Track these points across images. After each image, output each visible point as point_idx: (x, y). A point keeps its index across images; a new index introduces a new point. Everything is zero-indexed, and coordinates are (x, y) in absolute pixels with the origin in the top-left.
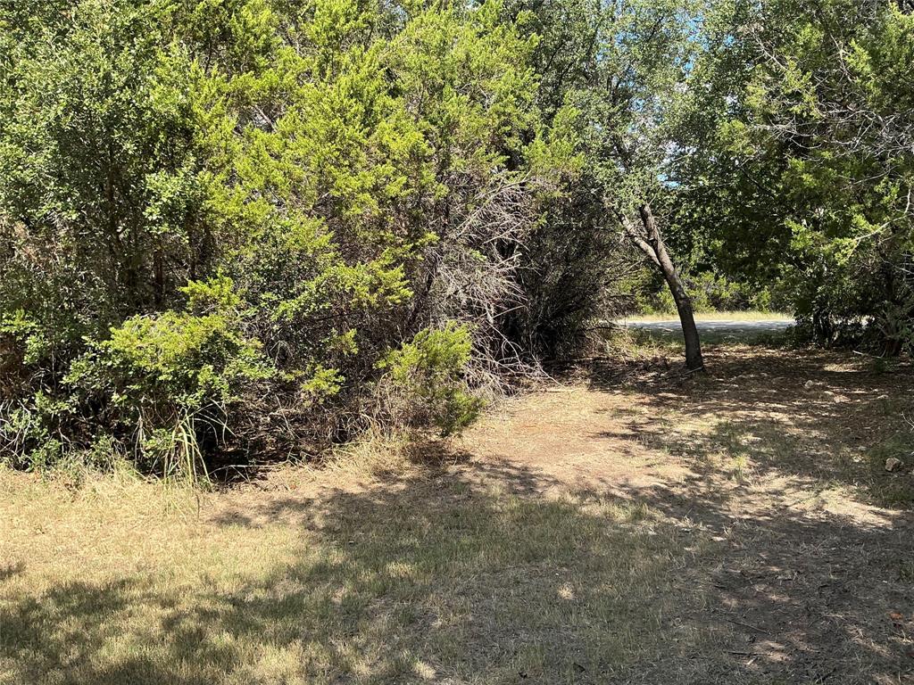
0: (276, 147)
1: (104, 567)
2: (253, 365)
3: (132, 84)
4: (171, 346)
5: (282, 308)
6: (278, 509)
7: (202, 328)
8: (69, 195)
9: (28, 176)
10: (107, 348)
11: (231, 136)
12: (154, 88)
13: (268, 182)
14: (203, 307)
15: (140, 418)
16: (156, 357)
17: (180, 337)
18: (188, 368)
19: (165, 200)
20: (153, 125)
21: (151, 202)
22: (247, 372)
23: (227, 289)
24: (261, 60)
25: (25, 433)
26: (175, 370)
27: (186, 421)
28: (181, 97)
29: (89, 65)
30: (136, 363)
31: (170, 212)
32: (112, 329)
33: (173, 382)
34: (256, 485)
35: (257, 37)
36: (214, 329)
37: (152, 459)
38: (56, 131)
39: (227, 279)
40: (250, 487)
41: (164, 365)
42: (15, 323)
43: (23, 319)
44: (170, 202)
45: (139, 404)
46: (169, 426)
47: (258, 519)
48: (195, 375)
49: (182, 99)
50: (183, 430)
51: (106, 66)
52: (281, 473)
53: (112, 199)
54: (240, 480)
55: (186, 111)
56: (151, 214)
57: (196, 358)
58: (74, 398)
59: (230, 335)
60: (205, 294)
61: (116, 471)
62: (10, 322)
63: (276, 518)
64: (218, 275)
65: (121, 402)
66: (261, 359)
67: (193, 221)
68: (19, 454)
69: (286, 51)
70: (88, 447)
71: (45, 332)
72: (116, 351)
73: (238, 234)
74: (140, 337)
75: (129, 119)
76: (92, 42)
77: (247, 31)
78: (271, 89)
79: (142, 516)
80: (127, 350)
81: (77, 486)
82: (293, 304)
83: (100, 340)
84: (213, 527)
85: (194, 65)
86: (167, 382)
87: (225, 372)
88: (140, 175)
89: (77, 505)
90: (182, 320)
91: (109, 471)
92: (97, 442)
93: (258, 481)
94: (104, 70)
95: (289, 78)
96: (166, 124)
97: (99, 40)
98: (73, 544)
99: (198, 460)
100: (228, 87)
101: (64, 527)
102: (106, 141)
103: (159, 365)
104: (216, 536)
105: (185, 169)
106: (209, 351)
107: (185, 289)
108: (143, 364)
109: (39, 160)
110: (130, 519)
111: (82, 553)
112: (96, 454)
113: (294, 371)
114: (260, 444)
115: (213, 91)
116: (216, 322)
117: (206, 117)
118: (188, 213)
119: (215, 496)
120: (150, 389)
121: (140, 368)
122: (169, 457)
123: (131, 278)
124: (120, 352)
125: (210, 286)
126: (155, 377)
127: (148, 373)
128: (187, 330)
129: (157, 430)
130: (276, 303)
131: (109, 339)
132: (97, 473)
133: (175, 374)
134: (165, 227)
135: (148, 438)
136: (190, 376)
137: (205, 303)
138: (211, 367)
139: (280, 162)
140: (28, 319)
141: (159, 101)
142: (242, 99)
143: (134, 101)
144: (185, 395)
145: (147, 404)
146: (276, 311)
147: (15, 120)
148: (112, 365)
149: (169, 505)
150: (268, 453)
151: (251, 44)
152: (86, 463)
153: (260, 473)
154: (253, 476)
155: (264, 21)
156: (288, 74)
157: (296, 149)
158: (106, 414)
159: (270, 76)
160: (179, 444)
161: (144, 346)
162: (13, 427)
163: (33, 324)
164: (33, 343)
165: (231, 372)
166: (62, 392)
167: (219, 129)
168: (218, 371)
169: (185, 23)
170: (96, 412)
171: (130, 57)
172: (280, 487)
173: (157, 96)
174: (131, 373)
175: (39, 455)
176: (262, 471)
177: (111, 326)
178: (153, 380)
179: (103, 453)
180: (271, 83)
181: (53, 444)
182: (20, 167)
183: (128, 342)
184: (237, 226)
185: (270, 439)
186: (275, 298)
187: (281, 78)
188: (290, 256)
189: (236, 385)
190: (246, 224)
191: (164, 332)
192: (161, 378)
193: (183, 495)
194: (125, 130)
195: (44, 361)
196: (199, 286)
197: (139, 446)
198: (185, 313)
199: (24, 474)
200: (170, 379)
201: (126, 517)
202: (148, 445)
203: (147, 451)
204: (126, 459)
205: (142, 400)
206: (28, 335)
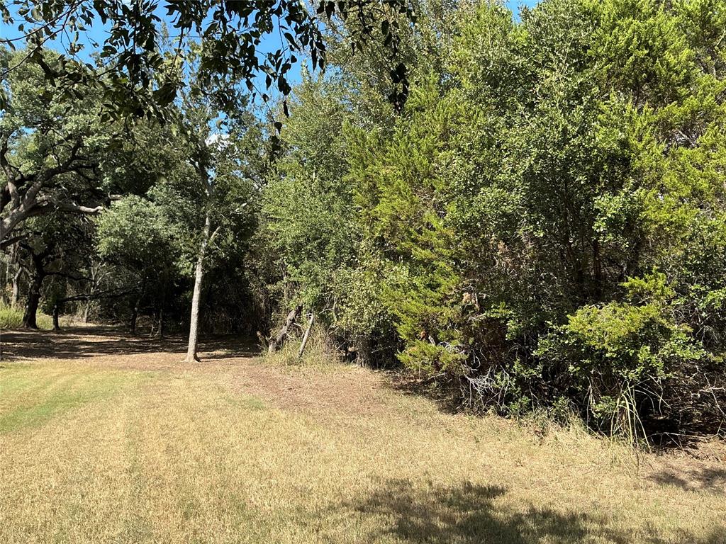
0: (699, 158)
1: (569, 500)
2: (684, 348)
3: (582, 132)
4: (616, 330)
5: (710, 298)
6: (712, 477)
7: (640, 316)
8: (538, 219)
9: (509, 209)
10: (565, 330)
11: (661, 157)
12: (598, 131)
13: (695, 189)
14: (639, 299)
15: (590, 386)
16: (603, 338)
17: (622, 323)
18: (629, 348)
19: (610, 216)
20: (599, 159)
21: (597, 218)
22: (680, 353)
23: (661, 283)
24: (683, 91)
25: (506, 389)
26: (619, 350)
27: (628, 392)
28: (620, 134)
29: (552, 124)
30: (587, 343)
31: (613, 224)
32: (568, 316)
33: (616, 359)
34: (689, 453)
35: (678, 73)
36: (651, 316)
37: (600, 420)
38: (529, 176)
39: (660, 274)
40: (683, 454)
41: (609, 344)
42: (500, 311)
43: (504, 309)
44: (613, 217)
45: (589, 375)
46: (614, 395)
47: (693, 483)
48: (635, 354)
49: (622, 136)
50: (626, 398)
51: (564, 122)
52: (710, 444)
53: (566, 219)
54: (673, 446)
55: (624, 144)
56: (599, 227)
57: (635, 340)
58: (540, 367)
59: (664, 321)
60: (642, 288)
61: (571, 426)
62: (496, 310)
63: (711, 485)
64: (653, 271)
65: (575, 372)
66: (689, 342)
67: (631, 229)
68: (501, 404)
69: (704, 78)
70: (551, 405)
71: (519, 318)
72: (572, 333)
73: (668, 236)
74: (590, 322)
75: (580, 157)
76: (552, 106)
77: (669, 69)
78: (692, 112)
79: (594, 465)
80: (580, 332)
81: (543, 433)
82: (721, 294)
83: (560, 324)
84: (653, 484)
85: (629, 107)
86: (612, 358)
87: (660, 353)
88: (588, 199)
89: (544, 448)
90: (623, 309)
91: (566, 425)
92: (557, 402)
93: (689, 449)
94: (563, 125)
95: (709, 100)
96: (608, 156)
97: (557, 105)
98: (544, 478)
99: (638, 424)
100: (655, 118)
101: (536, 463)
102: (562, 177)
103: (605, 345)
104: (657, 491)
105: (625, 190)
106: (646, 334)
107: (626, 284)
108: (593, 343)
109: (516, 197)
110: (584, 465)
111: (550, 486)
112: (557, 410)
113: (722, 354)
114: (688, 416)
115: (645, 124)
116: (652, 310)
117: (640, 146)
118: (629, 224)
119: (652, 458)
120: (597, 363)
121: (590, 347)
122: (615, 420)
123: (580, 277)
124: (575, 333)
125: (646, 281)
126: (601, 354)
127: (596, 351)
128: (628, 317)
129: (604, 397)
130: (705, 293)
131: (567, 324)
132: (557, 425)
133: (618, 352)
134: (610, 237)
135: (597, 403)
136: (631, 354)
137: (641, 295)
138: (648, 348)
139: (703, 171)
140: (508, 308)
141: (602, 141)
142: (667, 125)
143: (584, 144)
144: (627, 370)
145: (596, 375)
146: (704, 300)
147: (500, 172)
148: (569, 343)
149: (616, 459)
150: (695, 424)
151: (673, 80)
152: (549, 417)
153: (690, 443)
154: (684, 444)
155: (684, 58)
156: (707, 97)
157: (719, 158)
158: (560, 380)
159: (693, 102)
160: (622, 409)
161: (593, 329)
162: (497, 384)
163: (511, 312)
164: (511, 325)
165: (665, 353)
166: (532, 362)
167: (649, 154)
168: (654, 351)
169: (617, 77)
170: (553, 378)
171: (581, 112)
172: (711, 457)
173: (601, 136)
174: (583, 350)
175: (515, 407)
176: (692, 441)
177: (567, 314)
178: (600, 356)
179: (562, 410)
180: (692, 107)
181: (525, 400)
182: (505, 204)
183: (581, 326)
184: (668, 229)
185: (696, 412)
186: (703, 289)
187: (701, 101)
188: (717, 252)
189: (669, 364)
190: (676, 227)
191: (609, 319)
192: (607, 355)
193: (626, 452)
194: (577, 166)
195: (519, 339)
196: (637, 281)
197: (590, 408)
198: (625, 304)
199: (505, 420)
200: (614, 356)
201: (581, 463)
202: (598, 407)
203: (597, 413)
204: (579, 417)
205: (592, 372)
206: (508, 320)
